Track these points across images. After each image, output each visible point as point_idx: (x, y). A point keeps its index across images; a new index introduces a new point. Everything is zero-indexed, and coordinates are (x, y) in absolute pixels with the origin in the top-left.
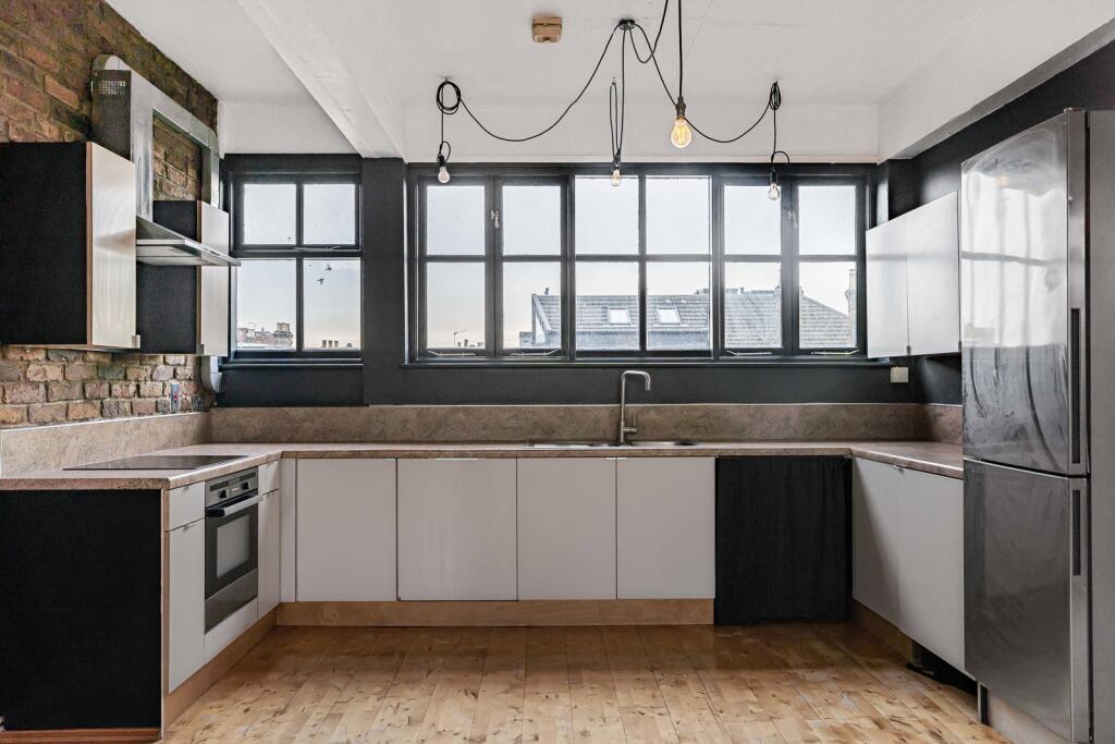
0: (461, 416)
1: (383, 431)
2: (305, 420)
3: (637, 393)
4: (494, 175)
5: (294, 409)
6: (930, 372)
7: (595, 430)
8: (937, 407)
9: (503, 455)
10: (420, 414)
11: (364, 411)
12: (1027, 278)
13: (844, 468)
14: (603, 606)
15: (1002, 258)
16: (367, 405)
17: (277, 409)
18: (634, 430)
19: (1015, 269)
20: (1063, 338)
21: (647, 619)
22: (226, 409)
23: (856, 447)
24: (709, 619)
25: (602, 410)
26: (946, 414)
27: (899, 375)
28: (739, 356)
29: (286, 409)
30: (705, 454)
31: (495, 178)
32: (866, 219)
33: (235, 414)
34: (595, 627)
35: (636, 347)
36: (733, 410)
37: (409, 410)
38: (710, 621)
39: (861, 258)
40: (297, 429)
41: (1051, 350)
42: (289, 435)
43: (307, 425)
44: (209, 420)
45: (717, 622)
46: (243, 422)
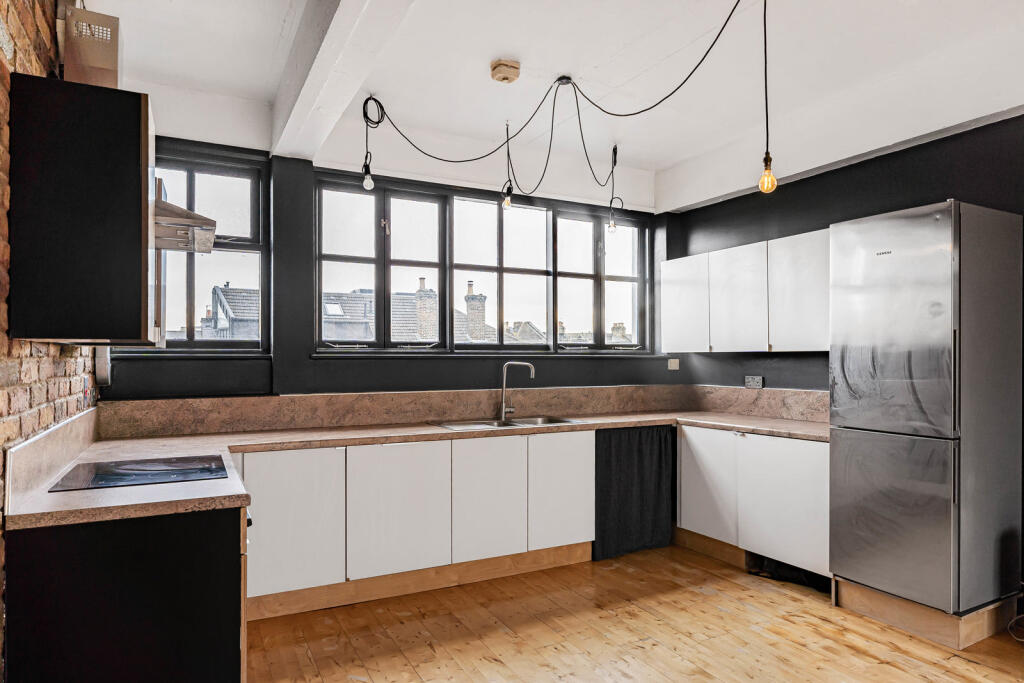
0: (367, 402)
1: (293, 419)
2: (211, 411)
5: (198, 400)
6: (697, 365)
7: (478, 411)
8: (703, 386)
10: (330, 402)
11: (274, 400)
13: (672, 433)
14: (517, 558)
16: (278, 395)
17: (180, 402)
18: (512, 410)
21: (546, 564)
22: (117, 403)
24: (588, 557)
26: (715, 391)
27: (674, 365)
28: (568, 350)
29: (190, 401)
30: (589, 428)
31: (385, 190)
32: (646, 257)
33: (127, 407)
34: (512, 577)
35: (496, 342)
38: (590, 558)
40: (202, 421)
42: (193, 427)
43: (214, 415)
44: (98, 416)
45: (594, 558)
46: (138, 415)
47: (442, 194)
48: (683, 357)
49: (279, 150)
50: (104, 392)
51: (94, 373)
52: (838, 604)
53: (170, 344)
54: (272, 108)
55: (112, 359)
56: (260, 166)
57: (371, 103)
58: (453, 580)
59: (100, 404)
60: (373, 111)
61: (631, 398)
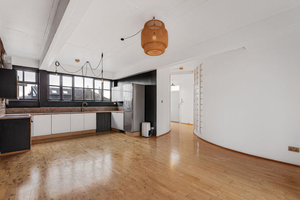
1: (43, 111)
3: (85, 105)
4: (61, 74)
6: (118, 104)
7: (78, 110)
8: (119, 107)
9: (68, 113)
11: (40, 108)
12: (128, 93)
13: (110, 113)
15: (126, 91)
18: (84, 110)
19: (127, 92)
20: (132, 100)
21: (88, 132)
23: (112, 111)
25: (79, 108)
26: (120, 108)
27: (115, 104)
28: (96, 101)
30: (95, 112)
31: (62, 75)
32: (111, 86)
35: (83, 100)
36: (96, 108)
37: (48, 108)
39: (111, 90)
41: (130, 101)
43: (29, 110)
44: (6, 110)
45: (96, 132)
46: (13, 110)
47: (73, 76)
48: (116, 102)
49: (40, 69)
50: (7, 106)
51: (5, 103)
52: (125, 134)
53: (20, 99)
54: (39, 62)
55: (9, 101)
56: (37, 71)
57: (57, 62)
58: (71, 134)
59: (7, 108)
60: (57, 64)
61: (107, 109)
